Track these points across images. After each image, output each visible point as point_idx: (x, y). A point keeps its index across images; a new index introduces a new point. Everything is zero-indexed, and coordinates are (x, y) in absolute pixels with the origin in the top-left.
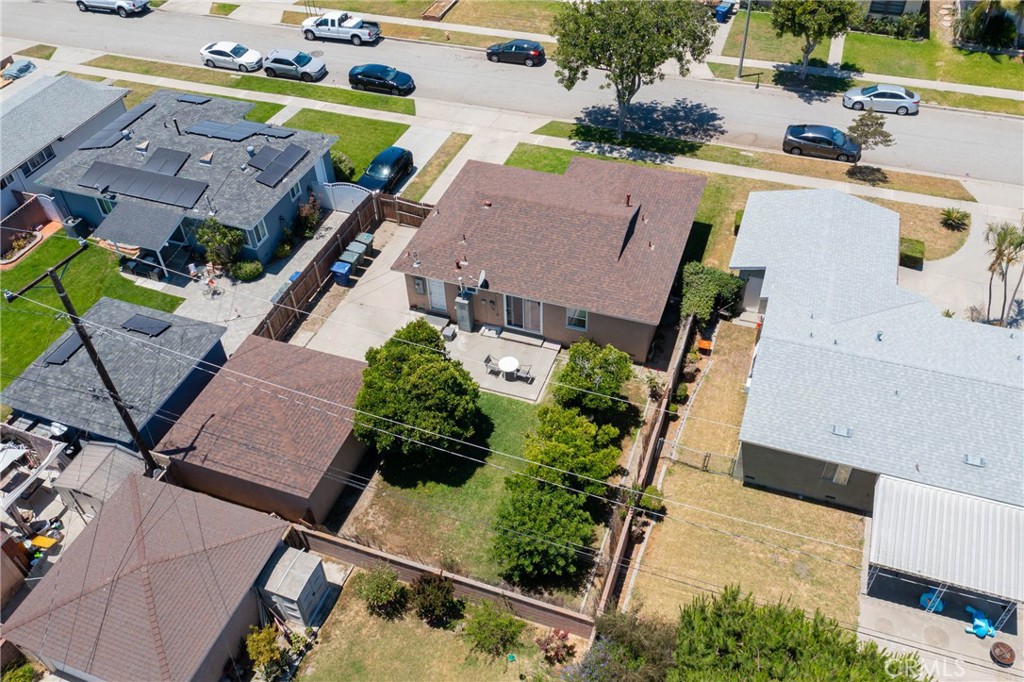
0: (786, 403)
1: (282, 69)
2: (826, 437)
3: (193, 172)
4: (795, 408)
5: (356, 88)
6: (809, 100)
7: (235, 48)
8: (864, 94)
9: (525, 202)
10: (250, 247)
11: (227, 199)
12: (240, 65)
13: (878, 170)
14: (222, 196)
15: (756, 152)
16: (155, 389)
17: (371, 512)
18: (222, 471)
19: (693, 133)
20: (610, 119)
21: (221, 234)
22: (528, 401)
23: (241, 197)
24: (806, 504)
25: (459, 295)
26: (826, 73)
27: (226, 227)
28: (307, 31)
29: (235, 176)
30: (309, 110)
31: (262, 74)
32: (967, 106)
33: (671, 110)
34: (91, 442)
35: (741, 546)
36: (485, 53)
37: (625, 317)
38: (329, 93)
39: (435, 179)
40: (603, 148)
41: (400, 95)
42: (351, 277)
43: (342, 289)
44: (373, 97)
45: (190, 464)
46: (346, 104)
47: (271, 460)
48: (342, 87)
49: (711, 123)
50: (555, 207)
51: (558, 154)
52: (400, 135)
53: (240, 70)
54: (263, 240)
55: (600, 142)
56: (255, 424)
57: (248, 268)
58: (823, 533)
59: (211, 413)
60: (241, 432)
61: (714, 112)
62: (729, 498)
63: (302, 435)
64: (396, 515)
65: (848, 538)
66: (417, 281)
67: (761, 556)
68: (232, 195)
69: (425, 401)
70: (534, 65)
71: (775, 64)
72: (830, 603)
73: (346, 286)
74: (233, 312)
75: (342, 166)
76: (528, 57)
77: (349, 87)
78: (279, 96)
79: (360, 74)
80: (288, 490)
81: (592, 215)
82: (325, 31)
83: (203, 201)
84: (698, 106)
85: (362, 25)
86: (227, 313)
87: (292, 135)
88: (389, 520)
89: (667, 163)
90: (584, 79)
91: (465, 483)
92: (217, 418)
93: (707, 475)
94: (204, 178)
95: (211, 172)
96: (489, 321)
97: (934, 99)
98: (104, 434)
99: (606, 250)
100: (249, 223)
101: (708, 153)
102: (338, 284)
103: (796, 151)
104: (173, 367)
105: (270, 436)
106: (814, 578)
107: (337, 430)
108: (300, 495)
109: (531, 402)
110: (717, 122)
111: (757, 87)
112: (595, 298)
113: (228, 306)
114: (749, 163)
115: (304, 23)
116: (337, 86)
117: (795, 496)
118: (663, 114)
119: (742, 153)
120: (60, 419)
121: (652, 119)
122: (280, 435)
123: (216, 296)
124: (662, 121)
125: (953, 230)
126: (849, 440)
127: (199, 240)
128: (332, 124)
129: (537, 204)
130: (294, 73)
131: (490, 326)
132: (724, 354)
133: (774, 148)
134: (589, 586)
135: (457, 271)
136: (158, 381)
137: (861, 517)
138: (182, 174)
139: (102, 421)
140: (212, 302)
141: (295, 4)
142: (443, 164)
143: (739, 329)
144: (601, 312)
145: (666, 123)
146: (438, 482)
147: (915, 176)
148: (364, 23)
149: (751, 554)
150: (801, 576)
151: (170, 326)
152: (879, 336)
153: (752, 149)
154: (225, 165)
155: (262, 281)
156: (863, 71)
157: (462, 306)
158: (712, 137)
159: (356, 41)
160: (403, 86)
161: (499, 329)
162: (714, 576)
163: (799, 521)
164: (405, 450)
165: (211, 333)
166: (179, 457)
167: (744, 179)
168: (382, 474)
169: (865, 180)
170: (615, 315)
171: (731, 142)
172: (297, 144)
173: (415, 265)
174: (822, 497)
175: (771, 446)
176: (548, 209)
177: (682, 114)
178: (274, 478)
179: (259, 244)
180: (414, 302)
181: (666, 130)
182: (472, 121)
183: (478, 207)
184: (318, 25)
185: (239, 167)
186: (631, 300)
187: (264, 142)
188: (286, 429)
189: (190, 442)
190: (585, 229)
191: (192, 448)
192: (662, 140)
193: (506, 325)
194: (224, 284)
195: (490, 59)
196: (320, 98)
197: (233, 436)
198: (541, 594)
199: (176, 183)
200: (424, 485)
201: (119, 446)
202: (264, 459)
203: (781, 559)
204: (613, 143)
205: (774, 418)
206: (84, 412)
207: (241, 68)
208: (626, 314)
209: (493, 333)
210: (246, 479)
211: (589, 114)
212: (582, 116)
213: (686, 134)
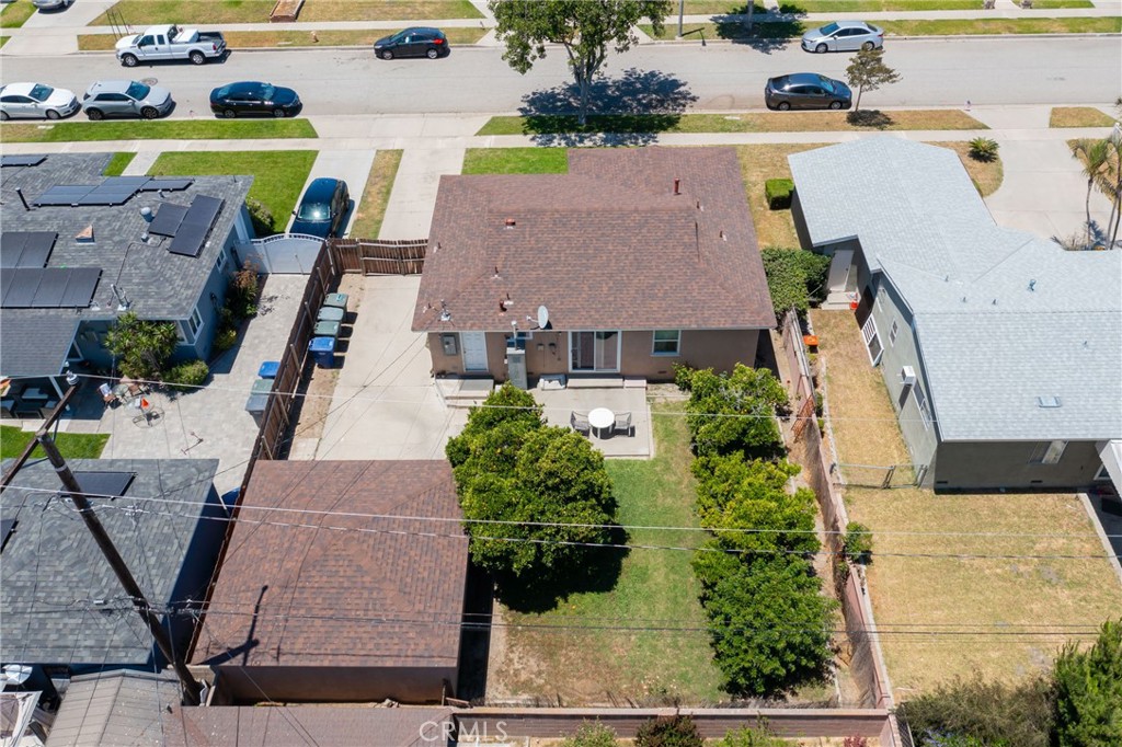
0: (976, 384)
1: (111, 107)
2: (1035, 412)
3: (69, 257)
4: (988, 388)
5: (224, 117)
6: (765, 50)
7: (34, 90)
8: (825, 34)
9: (557, 211)
10: (186, 343)
11: (138, 284)
12: (47, 111)
13: (877, 112)
14: (129, 281)
15: (742, 115)
16: (154, 572)
17: (515, 656)
18: (313, 664)
19: (662, 105)
20: (559, 104)
21: (145, 333)
22: (641, 458)
23: (157, 278)
24: (1012, 496)
25: (511, 345)
26: (769, 19)
27: (150, 322)
28: (125, 56)
29: (138, 252)
30: (172, 153)
31: (82, 118)
32: (926, 33)
33: (624, 83)
34: (74, 678)
35: (972, 566)
36: (373, 51)
37: (735, 327)
38: (190, 128)
39: (384, 210)
40: (570, 138)
41: (286, 116)
42: (335, 354)
43: (329, 372)
44: (251, 124)
45: (259, 668)
46: (219, 138)
47: (380, 629)
48: (201, 118)
49: (676, 91)
50: (596, 210)
51: (521, 154)
52: (312, 164)
53: (49, 118)
54: (199, 329)
55: (563, 132)
56: (336, 585)
57: (191, 371)
58: (1047, 524)
59: (261, 586)
60: (319, 600)
61: (673, 78)
62: (928, 513)
63: (409, 580)
64: (549, 651)
65: (1075, 523)
66: (446, 339)
67: (999, 571)
68: (143, 277)
69: (568, 490)
70: (439, 56)
71: (711, 16)
72: (1099, 604)
73: (332, 368)
74: (189, 436)
75: (259, 215)
76: (430, 47)
77: (212, 117)
78: (120, 142)
79: (226, 97)
80: (423, 663)
81: (646, 212)
82: (151, 52)
83: (102, 295)
84: (652, 74)
85: (199, 37)
86: (182, 440)
87: (190, 184)
88: (544, 660)
89: (651, 143)
90: (542, 56)
91: (616, 583)
92: (275, 590)
93: (890, 494)
94: (91, 262)
95: (99, 251)
96: (547, 370)
97: (891, 30)
98: (101, 660)
99: (679, 250)
100: (182, 310)
101: (690, 124)
102: (320, 366)
103: (784, 106)
104: (166, 535)
105: (366, 594)
106: (1068, 581)
107: (449, 560)
108: (442, 665)
109: (645, 458)
110: (682, 89)
111: (704, 44)
112: (690, 312)
113: (178, 430)
114: (741, 127)
115: (118, 45)
116: (195, 118)
117: (996, 491)
118: (618, 89)
119: (727, 118)
120: (16, 658)
121: (607, 96)
122: (380, 590)
123: (153, 421)
124: (621, 97)
125: (986, 162)
126: (1061, 410)
127: (111, 348)
128: (213, 166)
129: (573, 211)
130: (131, 110)
131: (549, 376)
132: (832, 347)
133: (757, 107)
134: (832, 668)
135: (502, 314)
136: (153, 561)
137: (1074, 495)
138: (54, 263)
139: (90, 642)
140: (151, 430)
141: (90, 25)
142: (384, 190)
143: (833, 314)
144: (704, 327)
145: (626, 99)
146: (582, 591)
147: (916, 113)
148: (200, 34)
149: (987, 572)
150: (1054, 582)
151: (133, 478)
152: (1031, 285)
153: (733, 112)
154: (117, 238)
155: (211, 386)
156: (806, 11)
157: (516, 358)
158: (684, 106)
159: (196, 58)
160: (286, 105)
161: (561, 377)
162: (963, 611)
163: (1016, 519)
164: (548, 561)
165: (200, 472)
166: (237, 661)
167: (745, 146)
168: (502, 602)
169: (869, 125)
170: (721, 326)
171: (706, 107)
172: (205, 194)
173: (444, 319)
174: (1027, 483)
175: (983, 438)
176: (589, 214)
177: (639, 85)
178: (396, 653)
179: (196, 337)
180: (441, 367)
181: (630, 106)
182: (397, 132)
183: (498, 228)
184: (140, 45)
185: (137, 237)
186: (733, 304)
187: (159, 198)
188: (385, 578)
189: (246, 635)
190: (644, 231)
191: (252, 643)
192: (632, 118)
193: (570, 370)
194: (157, 401)
195: (382, 58)
196: (179, 136)
197: (310, 609)
198: (783, 697)
199: (51, 277)
200: (566, 601)
201: (128, 671)
202: (369, 629)
203: (1022, 568)
204: (579, 131)
205: (971, 404)
206: (54, 636)
207: (49, 115)
208: (734, 322)
209: (555, 384)
210: (352, 665)
211: (532, 102)
212: (525, 105)
213: (655, 107)
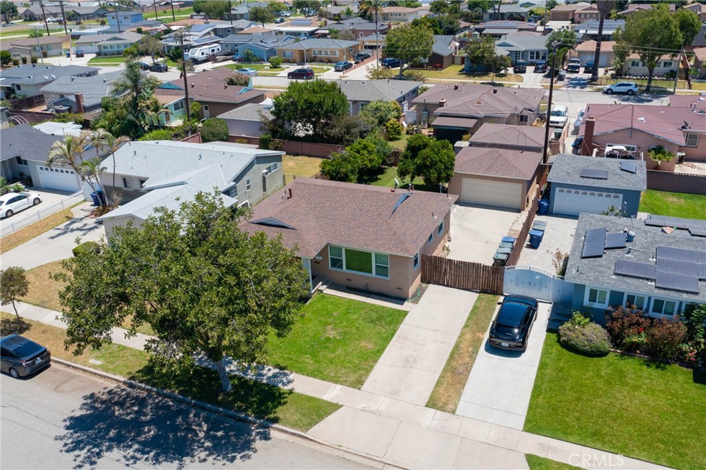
204: (240, 379)
212: (257, 443)
